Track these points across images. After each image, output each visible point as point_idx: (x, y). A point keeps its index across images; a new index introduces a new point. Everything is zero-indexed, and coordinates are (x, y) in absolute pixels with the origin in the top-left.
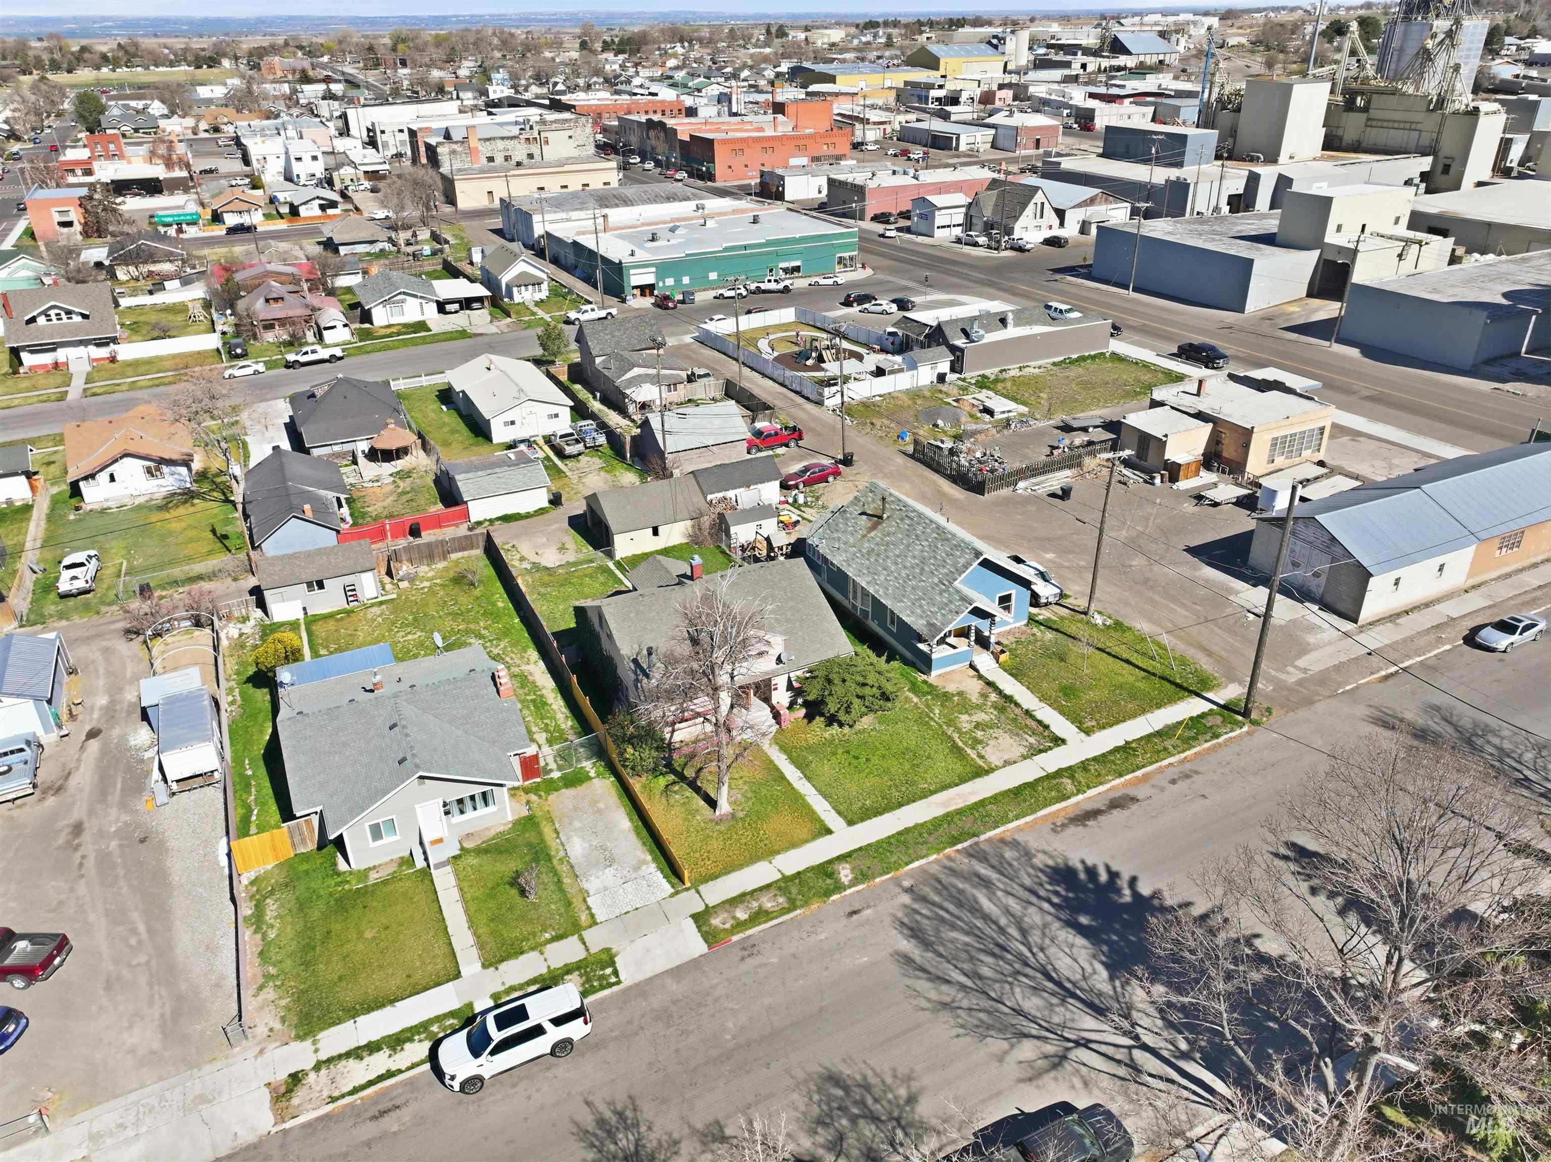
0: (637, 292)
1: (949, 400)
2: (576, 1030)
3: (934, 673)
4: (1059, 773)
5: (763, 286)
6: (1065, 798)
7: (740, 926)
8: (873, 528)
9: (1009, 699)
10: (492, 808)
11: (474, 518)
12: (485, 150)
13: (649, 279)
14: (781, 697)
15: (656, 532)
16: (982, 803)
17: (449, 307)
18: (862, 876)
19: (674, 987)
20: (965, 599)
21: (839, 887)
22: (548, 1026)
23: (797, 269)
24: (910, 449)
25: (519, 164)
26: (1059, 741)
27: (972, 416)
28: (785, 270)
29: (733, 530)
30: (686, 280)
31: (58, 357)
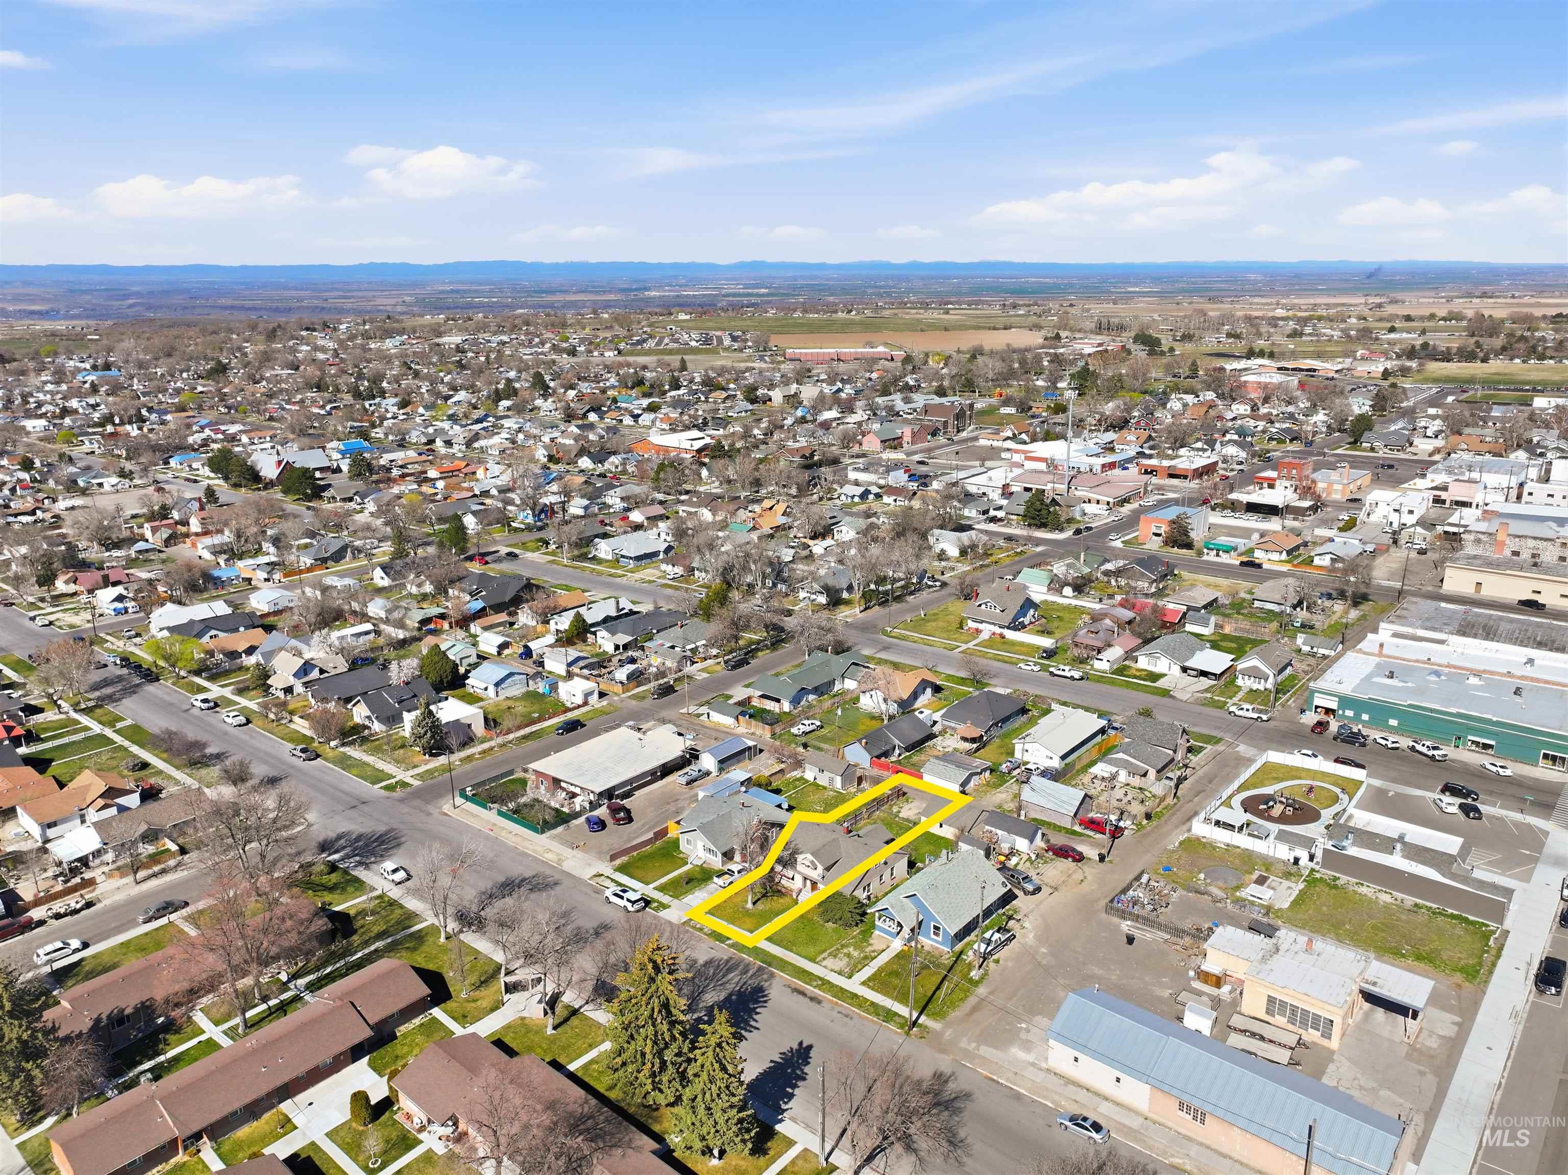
3: (877, 932)
4: (826, 981)
6: (808, 983)
9: (874, 958)
12: (1512, 545)
13: (1333, 705)
16: (792, 964)
18: (729, 945)
19: (660, 923)
21: (721, 943)
23: (1489, 747)
25: (1537, 564)
26: (849, 976)
27: (1236, 887)
28: (1474, 742)
30: (1366, 717)
31: (981, 626)
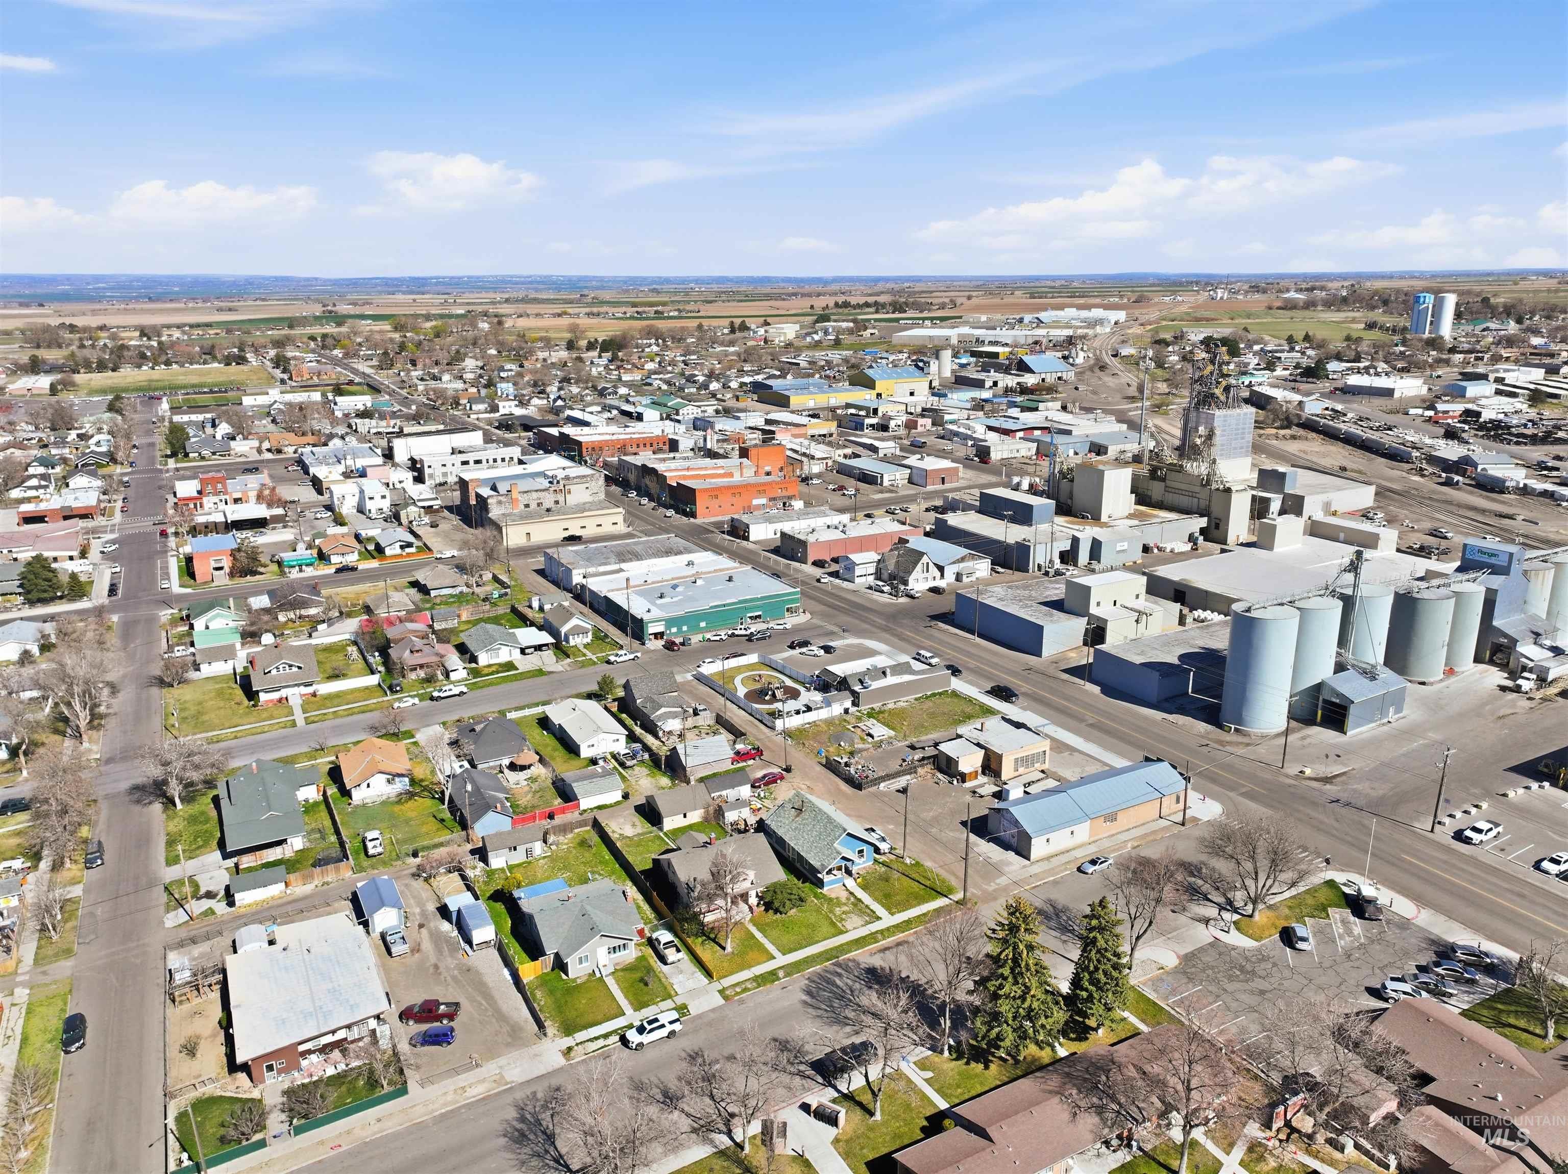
0: (652, 637)
1: (850, 727)
2: (677, 1027)
3: (825, 888)
4: (877, 932)
5: (736, 632)
6: (877, 942)
7: (737, 994)
8: (798, 816)
9: (860, 900)
10: (627, 951)
11: (583, 807)
12: (523, 499)
13: (660, 629)
14: (753, 900)
15: (685, 816)
16: (842, 945)
17: (527, 651)
18: (787, 975)
19: (712, 1015)
20: (839, 853)
21: (778, 979)
22: (667, 1024)
23: (759, 617)
24: (824, 761)
25: (548, 510)
26: (879, 918)
27: (862, 739)
28: (750, 618)
29: (726, 814)
30: (685, 628)
31: (284, 693)
